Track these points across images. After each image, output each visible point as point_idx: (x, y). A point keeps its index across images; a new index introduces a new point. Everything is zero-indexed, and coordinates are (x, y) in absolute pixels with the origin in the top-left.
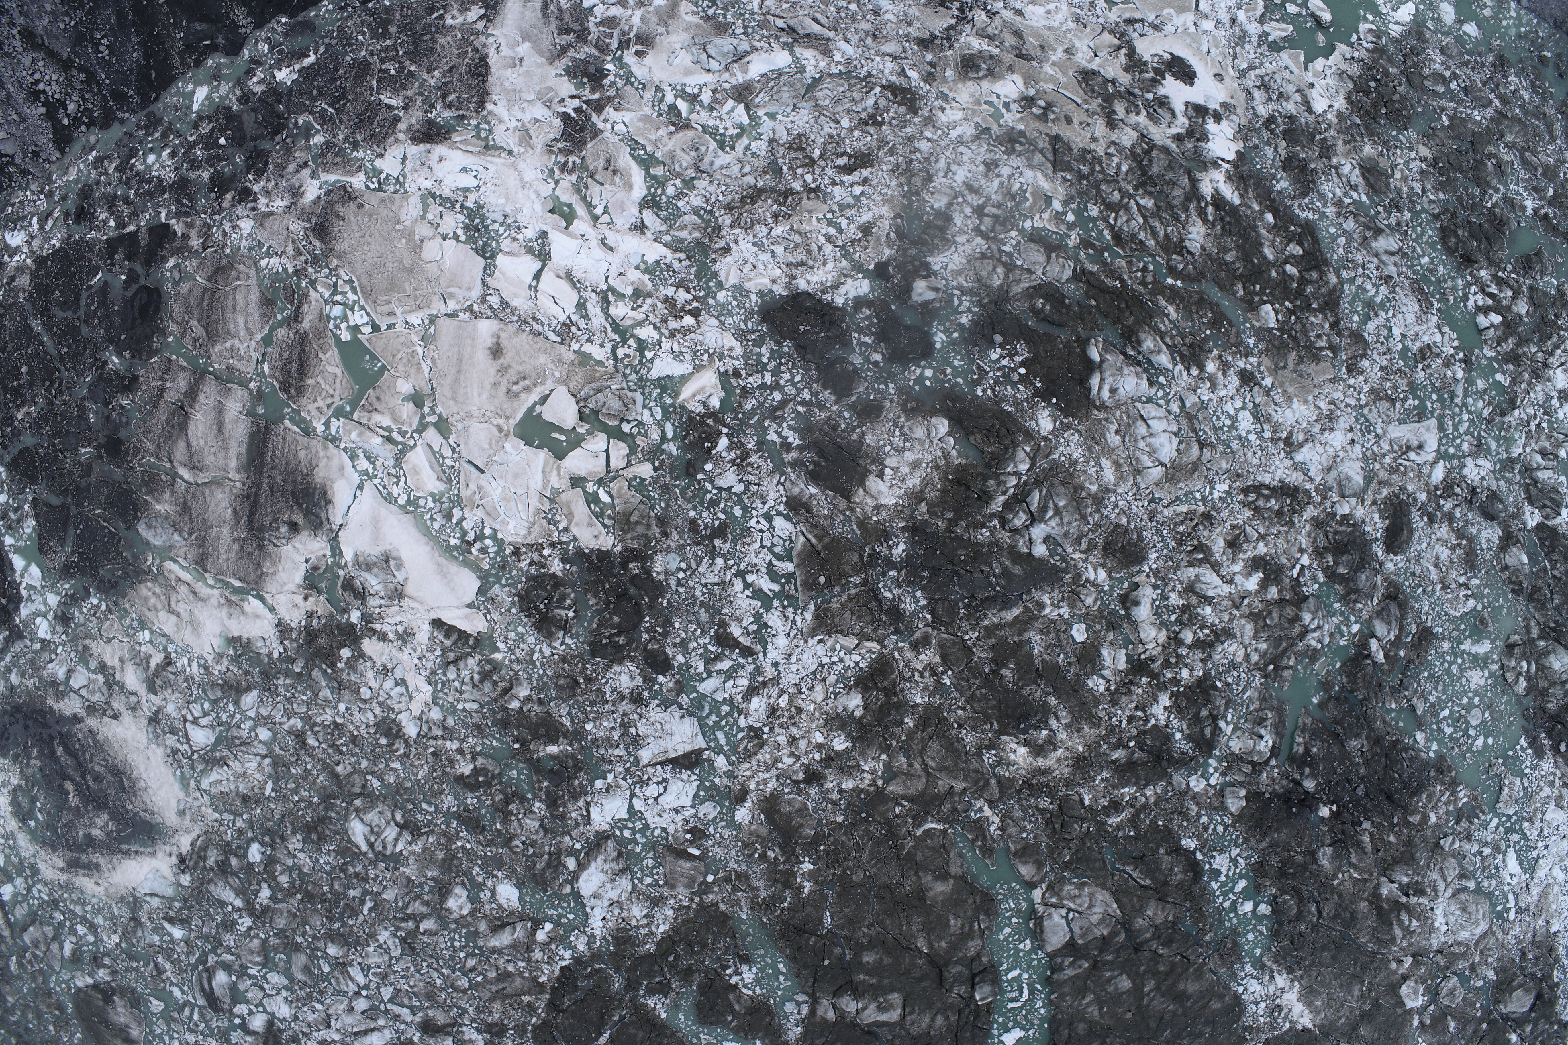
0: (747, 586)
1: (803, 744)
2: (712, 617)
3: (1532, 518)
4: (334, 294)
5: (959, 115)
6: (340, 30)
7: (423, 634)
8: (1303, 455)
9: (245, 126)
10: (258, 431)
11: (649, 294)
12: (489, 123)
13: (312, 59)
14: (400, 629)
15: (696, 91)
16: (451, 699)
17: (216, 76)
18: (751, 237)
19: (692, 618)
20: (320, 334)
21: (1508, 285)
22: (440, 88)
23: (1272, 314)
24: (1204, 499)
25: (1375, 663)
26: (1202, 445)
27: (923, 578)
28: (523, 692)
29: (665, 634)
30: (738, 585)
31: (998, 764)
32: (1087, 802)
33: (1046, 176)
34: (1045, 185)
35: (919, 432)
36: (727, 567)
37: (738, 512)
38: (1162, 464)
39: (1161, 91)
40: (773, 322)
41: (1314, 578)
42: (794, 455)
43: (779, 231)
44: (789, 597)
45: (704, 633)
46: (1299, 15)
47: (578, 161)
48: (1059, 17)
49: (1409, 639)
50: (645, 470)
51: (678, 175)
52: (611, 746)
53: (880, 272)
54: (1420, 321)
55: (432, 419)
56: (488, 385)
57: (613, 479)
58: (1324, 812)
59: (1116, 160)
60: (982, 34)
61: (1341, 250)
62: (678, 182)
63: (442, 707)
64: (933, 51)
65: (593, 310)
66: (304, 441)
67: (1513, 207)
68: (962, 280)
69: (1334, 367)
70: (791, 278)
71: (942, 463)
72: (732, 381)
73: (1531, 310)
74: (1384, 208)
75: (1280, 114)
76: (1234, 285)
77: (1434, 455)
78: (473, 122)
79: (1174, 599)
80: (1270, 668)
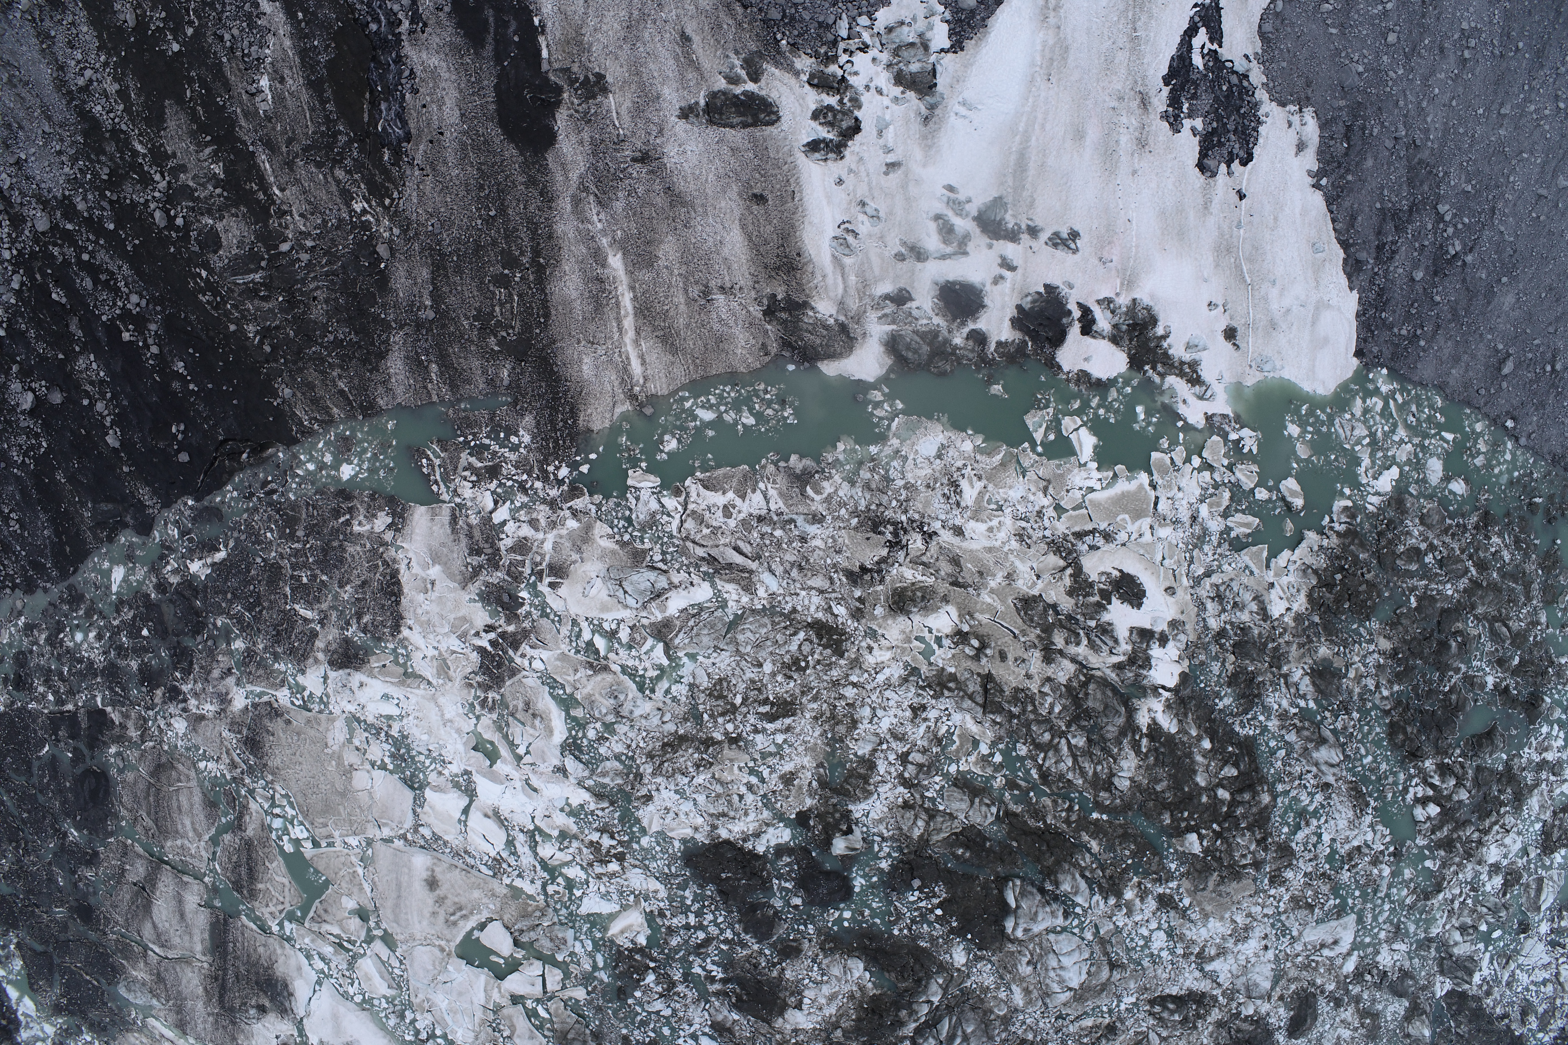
3: (1443, 987)
5: (888, 655)
6: (248, 525)
8: (1213, 966)
9: (166, 617)
10: (218, 921)
11: (575, 837)
12: (406, 648)
13: (221, 555)
15: (614, 626)
17: (129, 558)
18: (673, 787)
20: (265, 842)
21: (1453, 773)
22: (353, 605)
23: (1197, 840)
26: (1113, 966)
33: (974, 718)
34: (973, 728)
35: (836, 971)
37: (666, 1031)
38: (1070, 989)
39: (1106, 617)
40: (696, 868)
42: (717, 987)
43: (700, 779)
46: (1269, 500)
47: (498, 697)
48: (1002, 535)
50: (580, 994)
51: (598, 719)
53: (802, 819)
54: (1351, 825)
55: (378, 933)
56: (427, 913)
57: (550, 999)
59: (1049, 700)
60: (916, 562)
61: (1279, 763)
62: (598, 725)
64: (862, 586)
65: (523, 848)
66: (261, 938)
67: (1472, 685)
68: (882, 828)
69: (1255, 880)
70: (714, 827)
71: (858, 995)
72: (658, 920)
73: (1474, 793)
74: (1332, 712)
75: (1232, 625)
76: (1161, 814)
77: (1349, 947)
78: (390, 646)
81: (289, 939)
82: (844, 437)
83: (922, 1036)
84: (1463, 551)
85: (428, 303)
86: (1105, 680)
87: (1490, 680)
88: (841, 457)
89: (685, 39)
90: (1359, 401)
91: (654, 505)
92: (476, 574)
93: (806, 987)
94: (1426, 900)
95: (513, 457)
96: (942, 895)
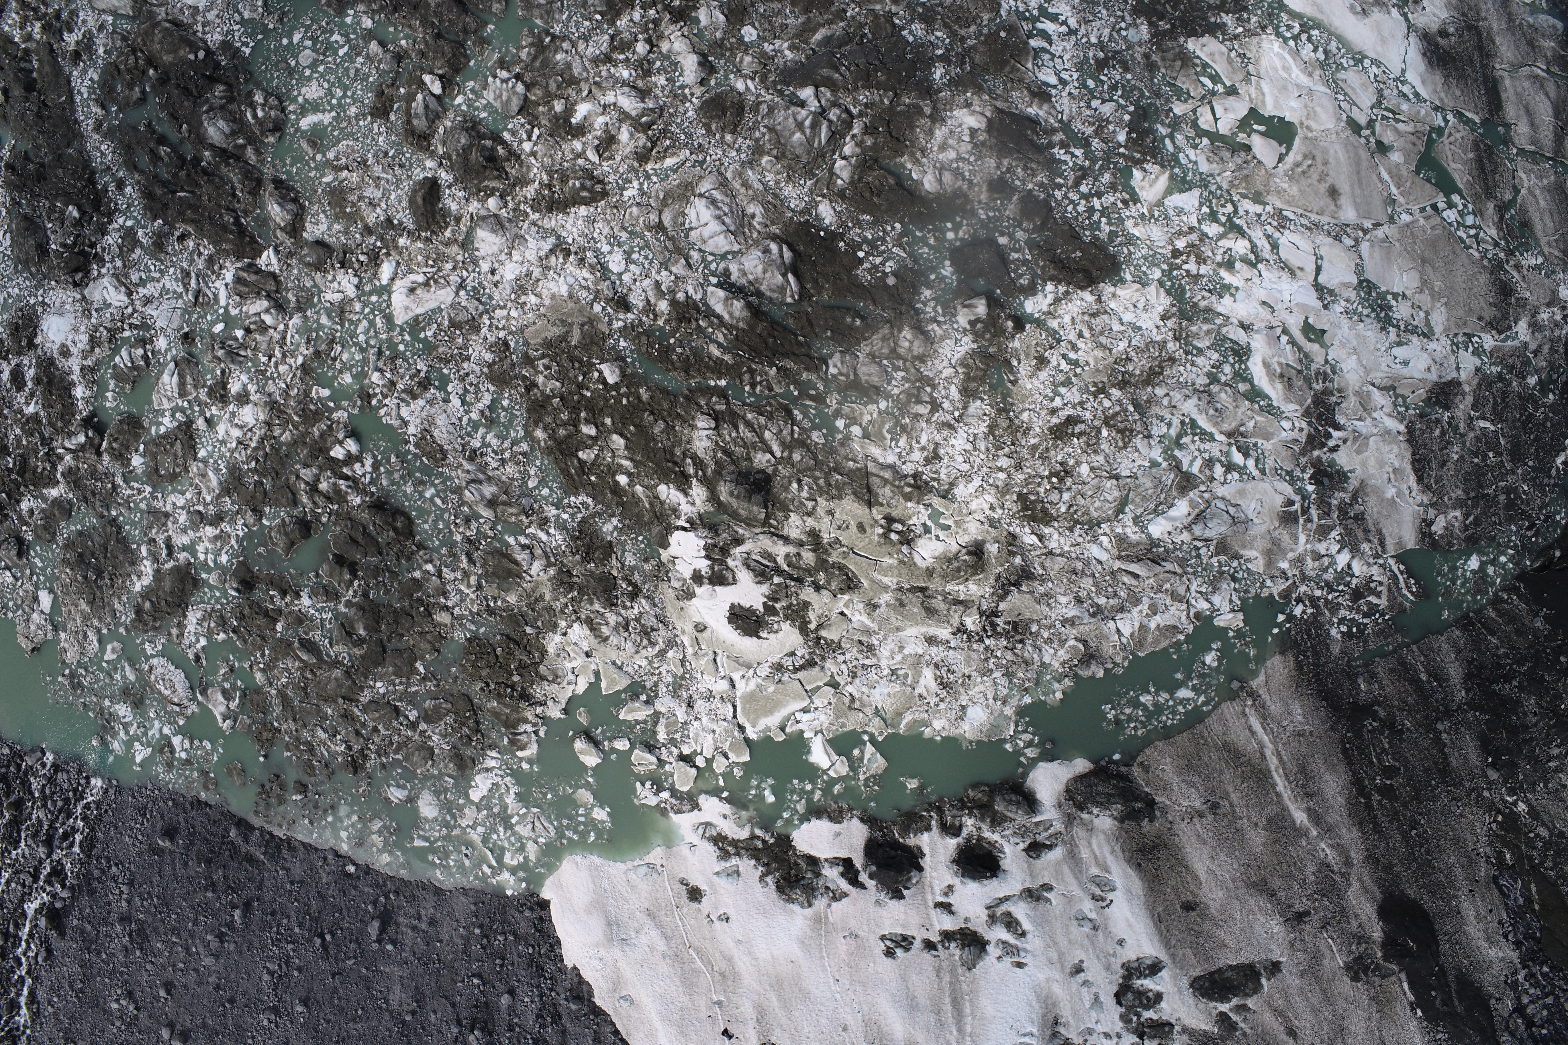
0: (1065, 23)
3: (267, 259)
5: (973, 506)
6: (1544, 494)
8: (547, 245)
10: (1497, 113)
11: (1220, 265)
12: (1399, 413)
15: (1229, 477)
18: (1145, 333)
20: (1476, 200)
21: (324, 495)
22: (1448, 443)
23: (607, 375)
24: (648, 177)
25: (431, 73)
26: (660, 227)
27: (911, 52)
30: (1073, 23)
33: (873, 460)
34: (873, 450)
35: (948, 176)
36: (1087, 35)
37: (1091, 83)
38: (701, 195)
39: (765, 589)
40: (1106, 256)
41: (513, 133)
42: (1056, 138)
43: (1122, 345)
44: (1026, 19)
47: (1314, 385)
48: (888, 647)
49: (396, 105)
50: (1179, 108)
53: (1019, 326)
54: (431, 421)
55: (1366, 132)
56: (1332, 163)
57: (1203, 97)
59: (804, 494)
61: (532, 472)
62: (1223, 379)
64: (1015, 567)
65: (1264, 245)
66: (1460, 106)
67: (327, 592)
68: (939, 332)
69: (526, 343)
70: (1099, 300)
71: (918, 155)
72: (1127, 197)
73: (293, 478)
74: (486, 537)
75: (625, 607)
76: (651, 397)
77: (394, 288)
78: (1411, 412)
79: (662, 81)
80: (548, 40)
82: (1057, 704)
83: (844, 122)
84: (376, 730)
85: (1444, 736)
86: (748, 525)
87: (306, 601)
88: (1056, 685)
89: (1292, 1033)
90: (532, 857)
91: (1216, 599)
92: (1355, 497)
93: (971, 153)
94: (317, 353)
95: (1342, 613)
96: (862, 273)
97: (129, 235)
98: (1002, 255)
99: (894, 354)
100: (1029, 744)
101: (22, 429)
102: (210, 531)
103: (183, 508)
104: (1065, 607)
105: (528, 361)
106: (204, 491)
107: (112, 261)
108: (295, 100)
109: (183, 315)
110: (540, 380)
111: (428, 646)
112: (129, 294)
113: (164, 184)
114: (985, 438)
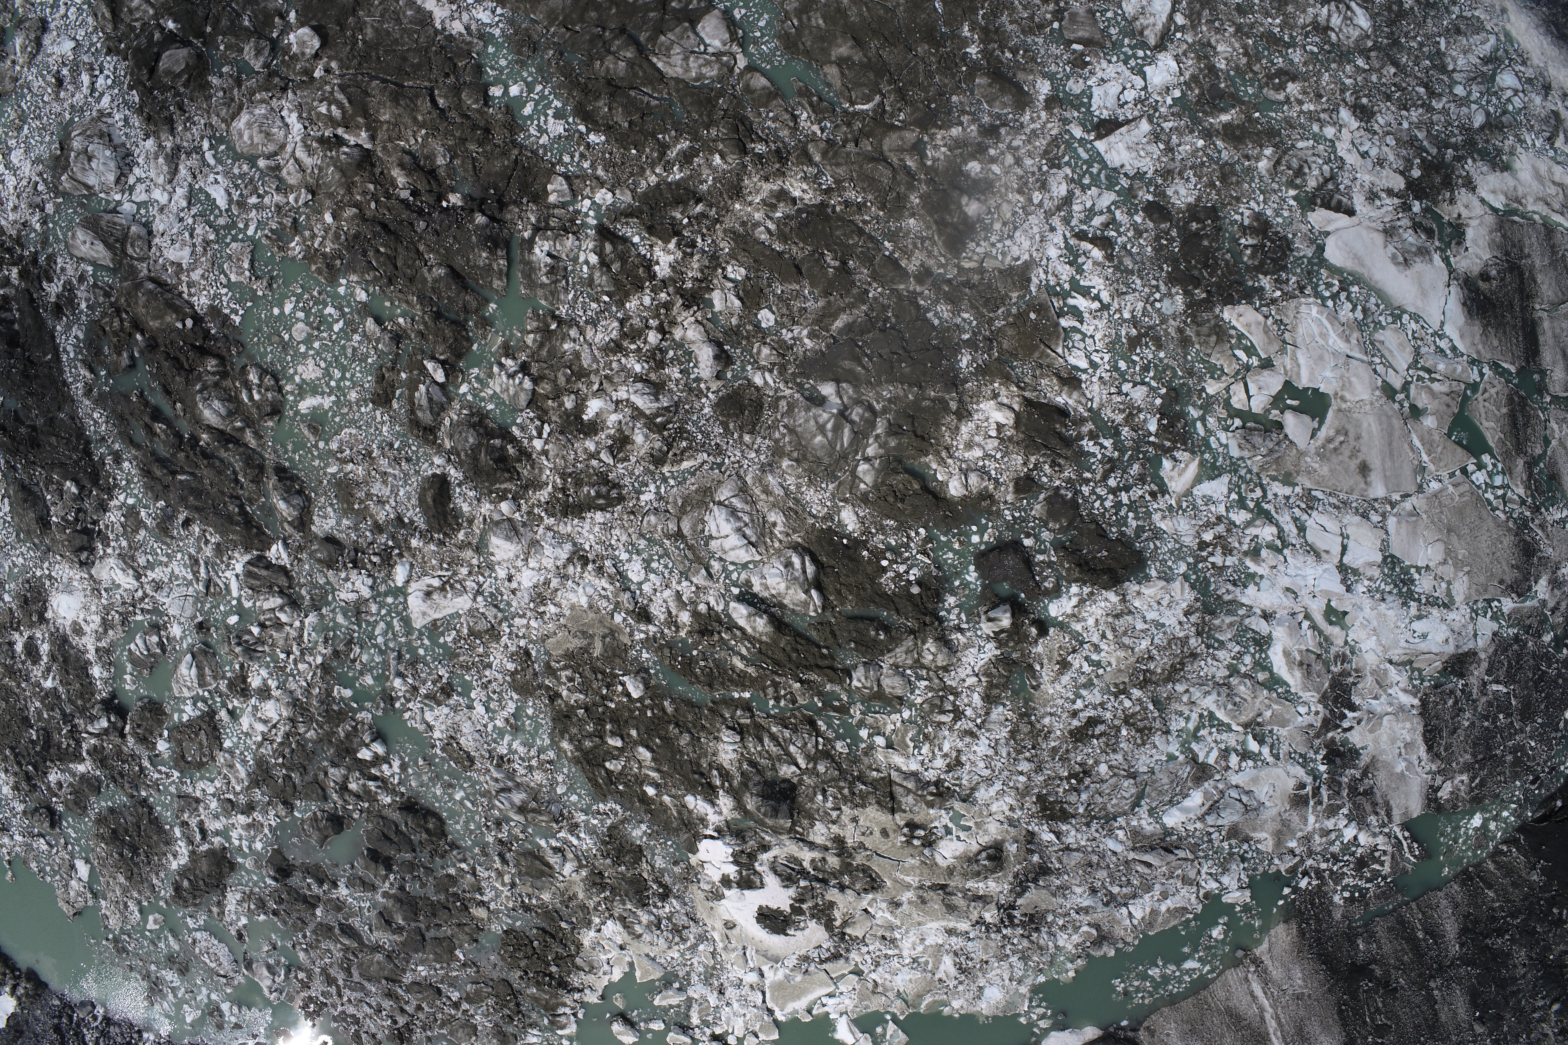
0: (1097, 298)
1: (1009, 159)
2: (1121, 262)
3: (277, 553)
4: (1505, 495)
5: (994, 808)
7: (1359, 202)
8: (565, 551)
10: (1534, 359)
12: (1414, 686)
14: (1378, 203)
15: (1244, 764)
16: (1321, 147)
18: (1168, 631)
19: (1138, 258)
20: (1507, 458)
21: (355, 795)
22: (1461, 710)
23: (631, 688)
25: (433, 358)
26: (679, 535)
27: (936, 338)
28: (1263, 165)
29: (1158, 238)
30: (1105, 296)
31: (816, 177)
32: (717, 157)
33: (897, 769)
34: (896, 759)
36: (1119, 311)
37: (1122, 365)
38: (720, 503)
39: (792, 892)
40: (1132, 553)
41: (523, 428)
42: (1085, 429)
43: (1144, 644)
44: (1057, 294)
45: (1124, 247)
46: (646, 1021)
47: (1333, 668)
49: (398, 392)
50: (1212, 388)
51: (1246, 676)
52: (1176, 129)
53: (1042, 627)
54: (456, 728)
55: (1400, 396)
56: (1365, 436)
57: (1237, 373)
58: (455, 199)
59: (829, 805)
60: (987, 899)
61: (560, 779)
62: (1243, 669)
63: (1326, 139)
64: (1033, 865)
65: (1290, 529)
66: (1497, 357)
67: (363, 884)
68: (963, 640)
69: (547, 653)
70: (1124, 600)
71: (944, 454)
72: (1156, 488)
73: (321, 776)
74: (517, 839)
75: (655, 906)
76: (676, 710)
77: (410, 590)
78: (1426, 684)
79: (674, 372)
80: (553, 327)
81: (1473, 362)
83: (867, 421)
84: (419, 1008)
85: (1436, 993)
86: (775, 832)
87: (343, 891)
88: (1069, 965)
91: (1225, 880)
92: (1365, 773)
93: (998, 449)
94: (336, 653)
95: (1346, 881)
96: (886, 581)
97: (131, 513)
98: (1027, 561)
99: (918, 664)
100: (1042, 1017)
101: (42, 702)
102: (242, 819)
103: (214, 795)
104: (1080, 897)
105: (551, 672)
106: (233, 781)
107: (117, 540)
108: (291, 379)
109: (195, 603)
110: (565, 693)
111: (467, 938)
112: (138, 577)
113: (162, 462)
114: (1007, 744)
